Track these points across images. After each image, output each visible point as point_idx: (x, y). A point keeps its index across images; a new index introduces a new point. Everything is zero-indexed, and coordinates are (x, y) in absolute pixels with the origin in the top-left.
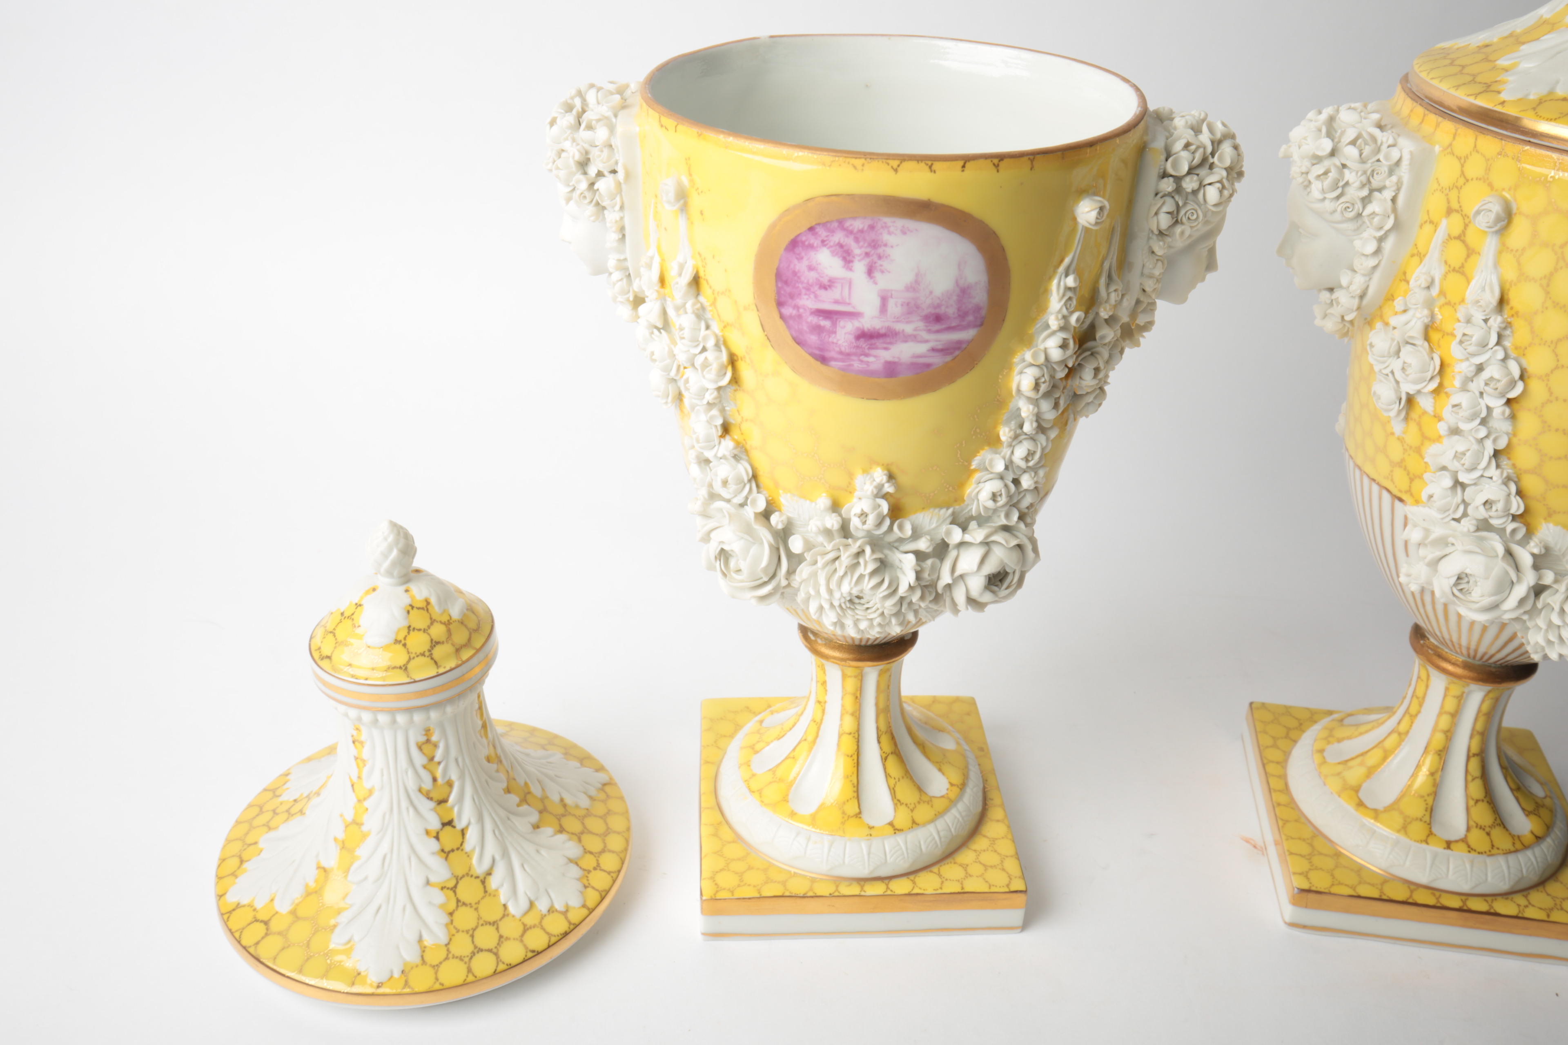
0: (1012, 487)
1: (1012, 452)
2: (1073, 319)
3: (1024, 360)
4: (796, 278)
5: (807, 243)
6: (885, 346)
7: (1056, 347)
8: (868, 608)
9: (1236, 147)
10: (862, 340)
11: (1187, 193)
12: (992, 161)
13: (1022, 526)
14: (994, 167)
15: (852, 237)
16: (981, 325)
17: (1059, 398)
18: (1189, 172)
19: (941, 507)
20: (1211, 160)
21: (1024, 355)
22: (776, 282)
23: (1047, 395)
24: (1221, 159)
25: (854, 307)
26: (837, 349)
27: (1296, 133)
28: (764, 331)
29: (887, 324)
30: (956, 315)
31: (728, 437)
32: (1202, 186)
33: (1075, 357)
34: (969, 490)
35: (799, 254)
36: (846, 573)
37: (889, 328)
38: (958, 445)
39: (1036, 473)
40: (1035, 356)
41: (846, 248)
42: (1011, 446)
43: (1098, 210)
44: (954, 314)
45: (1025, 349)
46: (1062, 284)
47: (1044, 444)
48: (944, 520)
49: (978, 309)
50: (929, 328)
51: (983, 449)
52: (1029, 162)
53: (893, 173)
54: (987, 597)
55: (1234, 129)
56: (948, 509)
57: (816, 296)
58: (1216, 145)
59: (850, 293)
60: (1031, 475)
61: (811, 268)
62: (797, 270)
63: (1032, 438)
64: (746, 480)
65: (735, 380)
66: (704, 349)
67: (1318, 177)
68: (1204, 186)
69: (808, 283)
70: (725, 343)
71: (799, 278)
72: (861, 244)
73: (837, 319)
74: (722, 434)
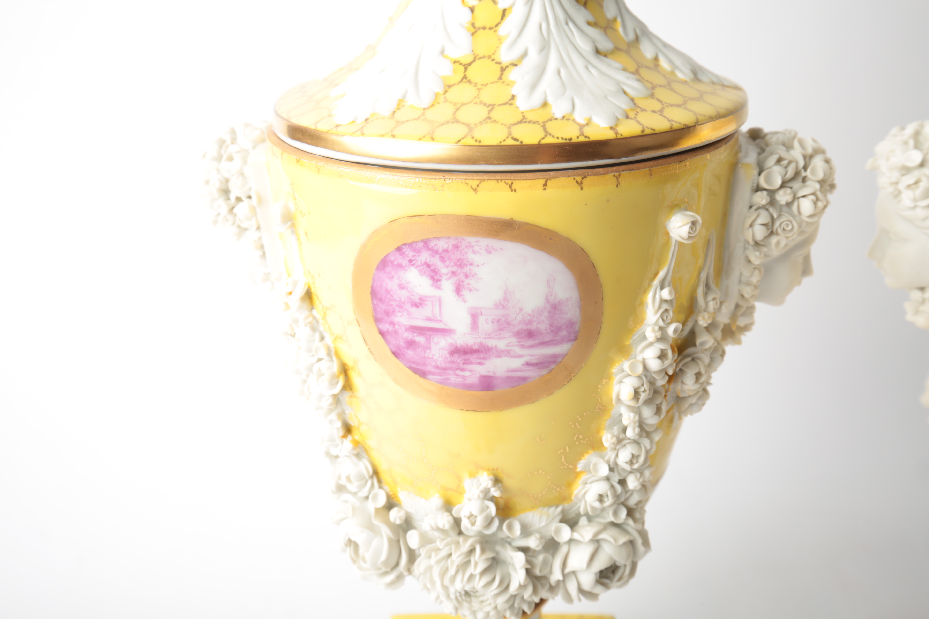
0: (619, 488)
1: (617, 455)
2: (670, 330)
3: (623, 371)
4: (389, 296)
5: (396, 263)
6: (479, 361)
7: (654, 358)
8: (482, 602)
9: (827, 161)
10: (456, 355)
11: (781, 206)
12: (574, 179)
13: (631, 522)
14: (577, 185)
15: (437, 257)
16: (576, 339)
17: (661, 403)
18: (783, 186)
19: (549, 505)
20: (803, 174)
21: (622, 365)
22: (372, 299)
23: (648, 402)
24: (813, 172)
25: (445, 324)
26: (433, 364)
27: (882, 147)
28: (367, 345)
29: (479, 340)
30: (549, 331)
31: (349, 438)
32: (795, 198)
33: (675, 365)
34: (577, 489)
35: (390, 273)
36: (457, 572)
37: (481, 344)
38: (562, 451)
39: (642, 474)
40: (632, 367)
41: (432, 267)
42: (615, 449)
43: (690, 225)
44: (546, 329)
45: (623, 360)
46: (657, 297)
47: (648, 447)
48: (553, 519)
49: (571, 324)
50: (522, 343)
51: (587, 452)
52: (615, 179)
53: (474, 193)
54: (598, 589)
55: (824, 144)
56: (557, 507)
57: (409, 314)
58: (807, 159)
59: (440, 311)
60: (636, 477)
61: (402, 287)
62: (389, 289)
63: (636, 442)
64: (367, 477)
65: (348, 386)
66: (320, 360)
67: (909, 187)
68: (798, 198)
69: (400, 301)
70: (337, 354)
71: (392, 296)
72: (447, 263)
73: (430, 335)
74: (345, 434)
